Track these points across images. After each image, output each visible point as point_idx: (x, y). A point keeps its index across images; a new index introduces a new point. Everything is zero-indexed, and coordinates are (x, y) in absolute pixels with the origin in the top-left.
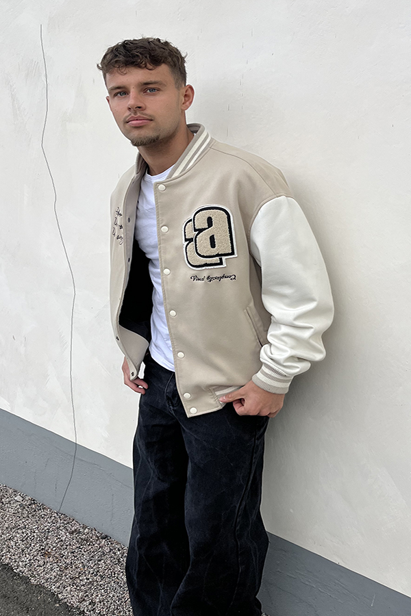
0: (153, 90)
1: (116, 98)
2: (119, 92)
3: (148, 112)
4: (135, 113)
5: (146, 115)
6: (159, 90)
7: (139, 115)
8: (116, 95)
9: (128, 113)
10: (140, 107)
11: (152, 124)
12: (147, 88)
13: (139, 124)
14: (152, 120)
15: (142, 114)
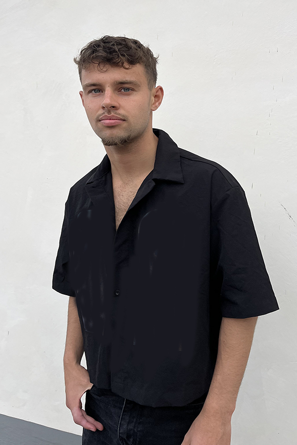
0: (128, 89)
1: (90, 94)
2: (94, 89)
3: (121, 111)
4: (109, 112)
5: (119, 114)
6: (133, 90)
7: (113, 114)
8: (90, 92)
9: (101, 111)
10: (113, 107)
11: (125, 124)
12: (123, 88)
13: (111, 123)
14: (124, 120)
15: (115, 114)
